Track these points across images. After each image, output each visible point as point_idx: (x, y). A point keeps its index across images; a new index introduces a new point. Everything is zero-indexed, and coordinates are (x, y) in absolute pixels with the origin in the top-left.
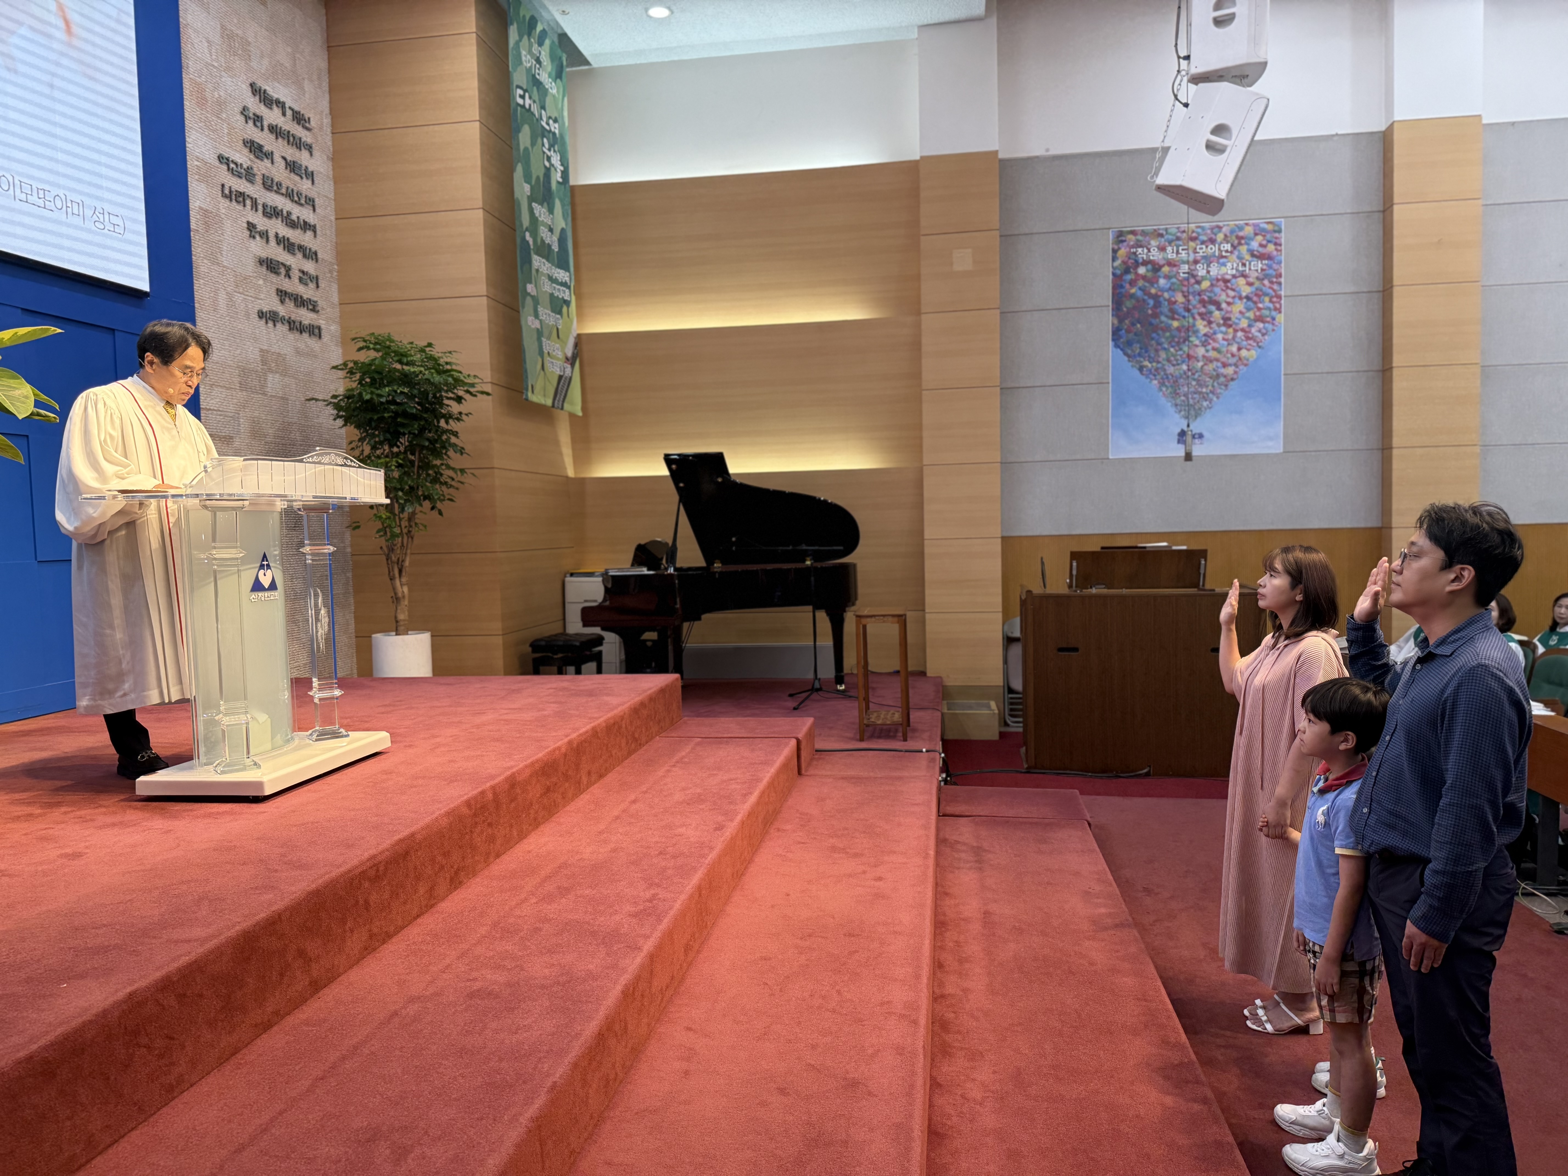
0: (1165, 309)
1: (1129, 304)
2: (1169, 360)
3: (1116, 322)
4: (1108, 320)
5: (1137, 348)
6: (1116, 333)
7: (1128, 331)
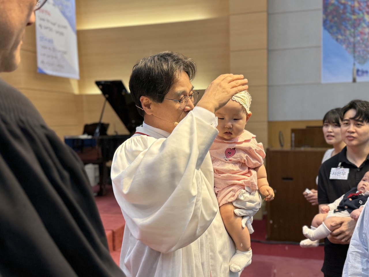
0: (349, 9)
1: (331, 8)
2: (351, 35)
3: (325, 17)
4: (320, 16)
5: (335, 29)
6: (325, 22)
7: (331, 21)
